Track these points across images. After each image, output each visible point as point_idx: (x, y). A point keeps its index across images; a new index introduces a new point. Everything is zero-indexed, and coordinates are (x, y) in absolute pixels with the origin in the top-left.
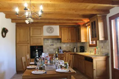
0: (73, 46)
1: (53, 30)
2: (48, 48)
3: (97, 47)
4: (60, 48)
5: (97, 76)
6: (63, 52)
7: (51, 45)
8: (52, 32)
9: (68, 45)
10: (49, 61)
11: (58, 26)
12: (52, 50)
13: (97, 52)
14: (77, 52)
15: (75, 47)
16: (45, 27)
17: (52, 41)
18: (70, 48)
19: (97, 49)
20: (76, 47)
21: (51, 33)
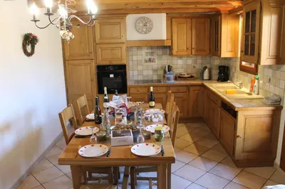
0: (202, 64)
1: (152, 25)
2: (140, 68)
3: (257, 77)
4: (170, 68)
5: (243, 152)
6: (176, 79)
7: (147, 62)
8: (149, 32)
9: (190, 61)
10: (125, 118)
11: (164, 15)
12: (151, 73)
13: (256, 89)
14: (210, 79)
15: (205, 68)
16: (131, 19)
17: (149, 51)
18: (194, 67)
19: (256, 81)
20: (208, 66)
21: (146, 33)
